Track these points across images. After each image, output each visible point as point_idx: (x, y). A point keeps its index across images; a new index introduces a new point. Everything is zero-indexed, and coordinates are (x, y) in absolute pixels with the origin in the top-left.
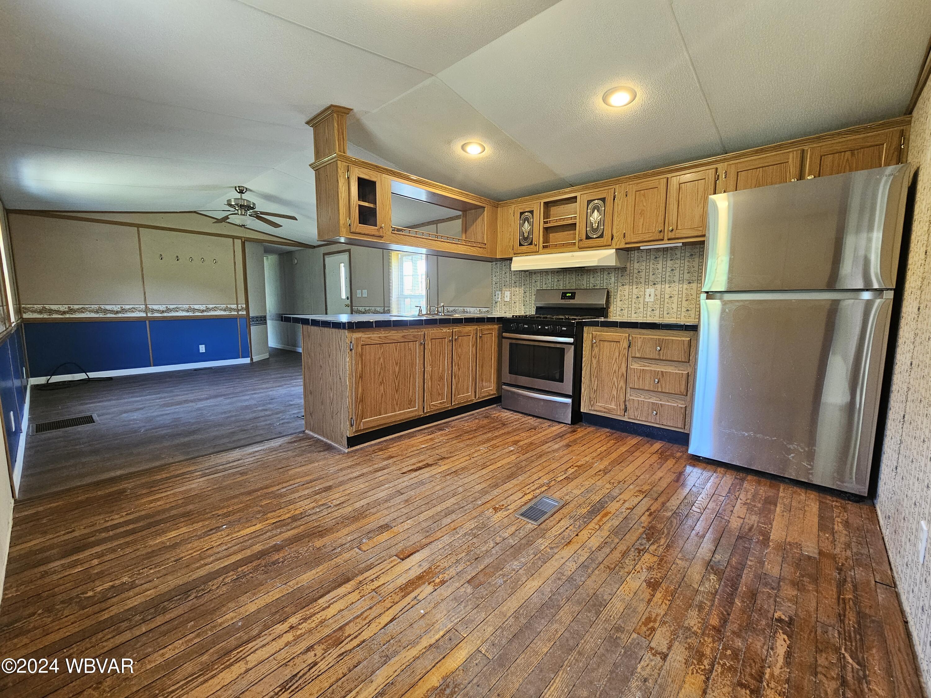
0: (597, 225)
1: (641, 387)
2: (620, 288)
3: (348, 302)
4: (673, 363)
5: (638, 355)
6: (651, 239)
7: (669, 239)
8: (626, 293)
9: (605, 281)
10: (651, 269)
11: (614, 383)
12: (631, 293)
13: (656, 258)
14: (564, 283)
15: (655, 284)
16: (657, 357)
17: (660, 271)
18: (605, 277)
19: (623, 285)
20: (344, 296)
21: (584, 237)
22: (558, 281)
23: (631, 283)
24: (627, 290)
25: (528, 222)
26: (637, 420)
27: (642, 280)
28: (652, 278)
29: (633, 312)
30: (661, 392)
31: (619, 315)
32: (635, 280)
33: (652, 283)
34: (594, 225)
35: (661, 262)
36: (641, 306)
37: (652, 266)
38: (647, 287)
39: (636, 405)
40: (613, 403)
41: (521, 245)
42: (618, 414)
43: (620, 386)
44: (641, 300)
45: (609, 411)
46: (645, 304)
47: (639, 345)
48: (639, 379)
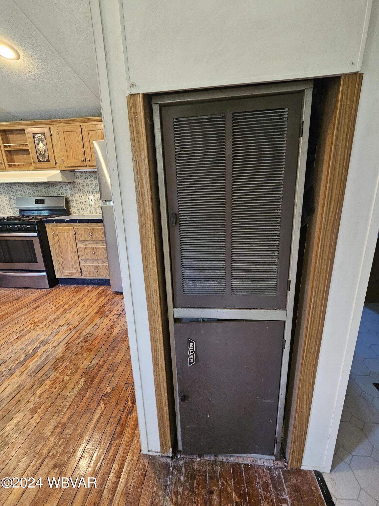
0: (43, 152)
1: (86, 258)
2: (74, 196)
4: (101, 242)
5: (81, 239)
6: (79, 165)
7: (89, 166)
8: (78, 199)
9: (64, 191)
10: (89, 184)
11: (72, 258)
12: (81, 199)
13: (91, 177)
14: (38, 192)
15: (93, 193)
16: (92, 239)
17: (94, 185)
18: (64, 188)
19: (75, 194)
21: (37, 160)
22: (33, 190)
23: (80, 193)
24: (79, 197)
26: (88, 277)
27: (86, 191)
28: (91, 189)
29: (85, 211)
30: (97, 259)
31: (77, 213)
32: (82, 190)
33: (91, 193)
34: (41, 152)
35: (94, 180)
36: (88, 207)
37: (89, 182)
38: (89, 195)
39: (86, 268)
40: (74, 269)
42: (78, 275)
43: (75, 259)
44: (88, 202)
45: (72, 274)
46: (91, 206)
47: (80, 233)
48: (84, 253)
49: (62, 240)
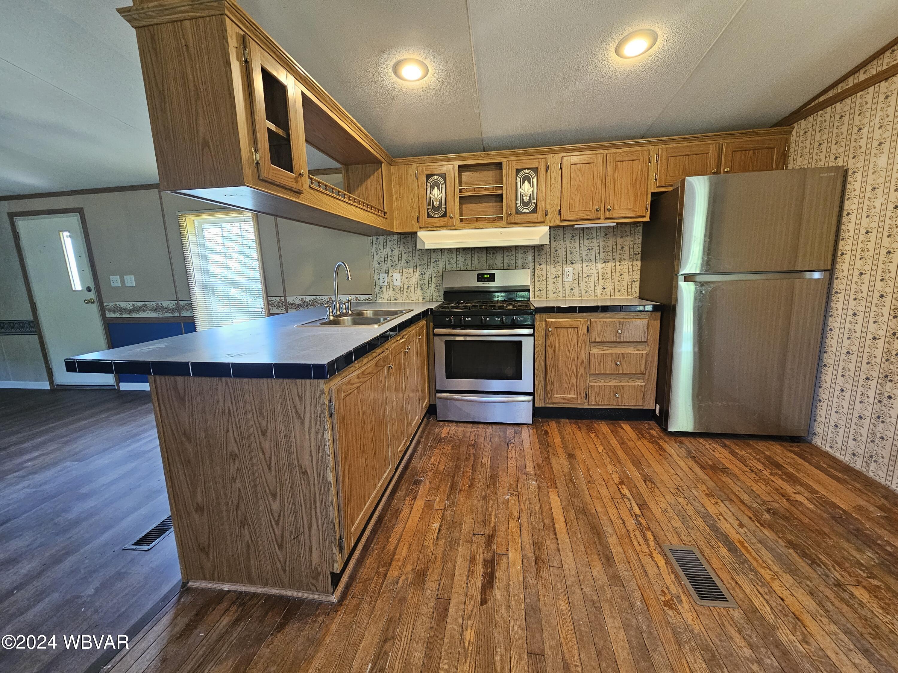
0: (528, 198)
1: (602, 372)
2: (537, 268)
3: (92, 295)
4: (632, 345)
5: (598, 340)
6: (589, 217)
7: (605, 219)
8: (544, 273)
9: (521, 260)
10: (568, 248)
11: (573, 371)
12: (549, 273)
14: (473, 262)
15: (572, 263)
16: (618, 340)
17: (577, 250)
18: (521, 256)
19: (540, 265)
20: (77, 285)
21: (514, 211)
22: (465, 260)
23: (548, 263)
24: (545, 270)
25: (439, 188)
26: (598, 405)
27: (560, 259)
28: (569, 257)
29: (552, 292)
30: (623, 374)
31: (538, 296)
32: (552, 259)
33: (569, 263)
34: (524, 198)
35: (578, 241)
36: (560, 286)
37: (569, 245)
38: (565, 266)
39: (597, 390)
40: (573, 392)
41: (429, 216)
42: (579, 402)
43: (580, 374)
44: (560, 280)
45: (569, 401)
46: (564, 283)
47: (599, 329)
48: (599, 364)
49: (561, 341)
